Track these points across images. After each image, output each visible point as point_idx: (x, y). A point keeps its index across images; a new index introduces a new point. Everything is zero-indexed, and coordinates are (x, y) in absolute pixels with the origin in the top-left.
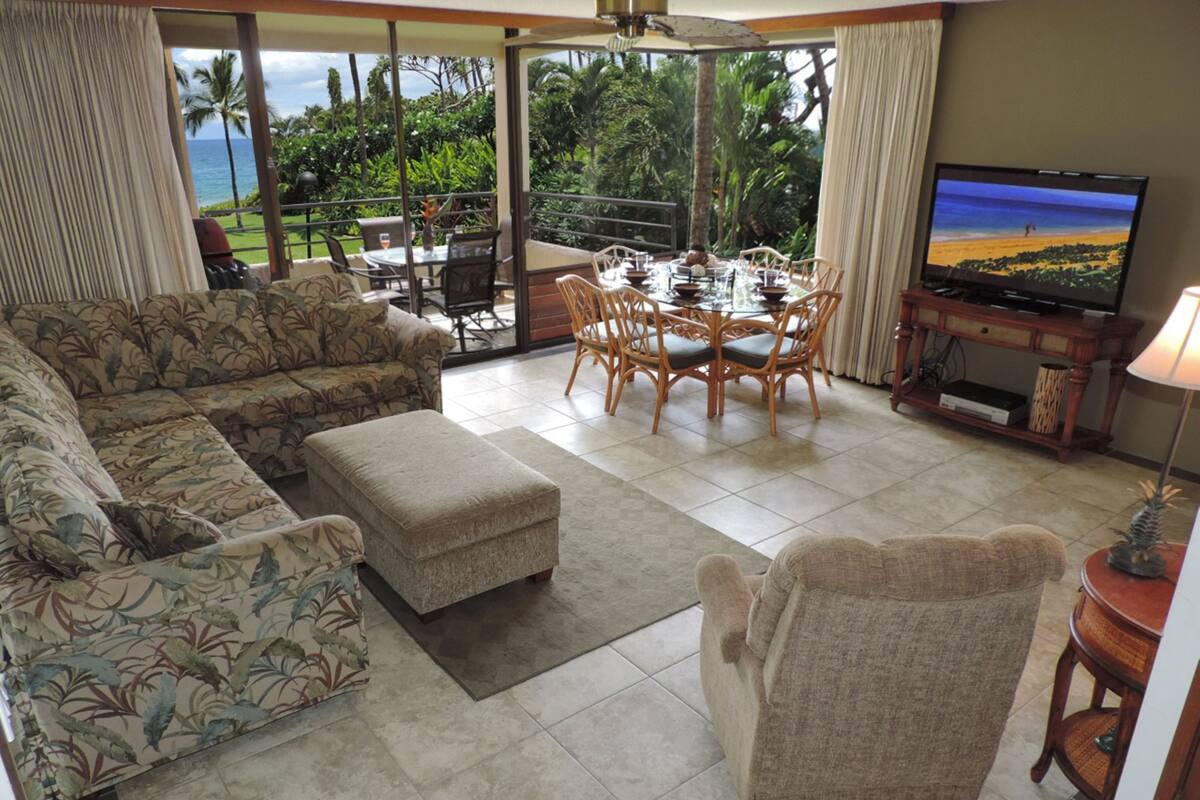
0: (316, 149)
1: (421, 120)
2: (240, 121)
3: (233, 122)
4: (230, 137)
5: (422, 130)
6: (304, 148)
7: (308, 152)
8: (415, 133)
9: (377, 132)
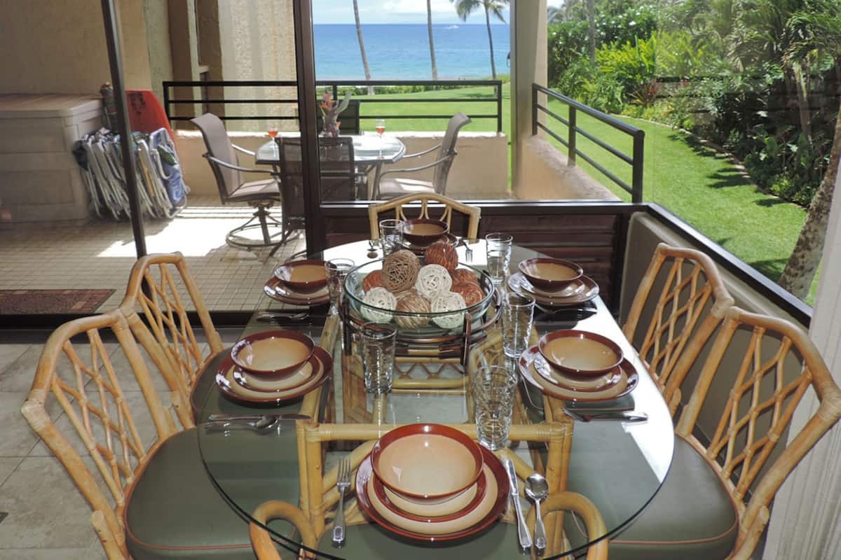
0: (565, 35)
1: (641, 12)
2: (498, 9)
3: (492, 12)
4: (491, 23)
5: (639, 22)
6: (555, 34)
7: (558, 37)
8: (633, 23)
9: (613, 22)
